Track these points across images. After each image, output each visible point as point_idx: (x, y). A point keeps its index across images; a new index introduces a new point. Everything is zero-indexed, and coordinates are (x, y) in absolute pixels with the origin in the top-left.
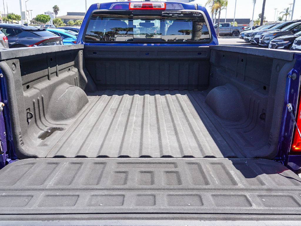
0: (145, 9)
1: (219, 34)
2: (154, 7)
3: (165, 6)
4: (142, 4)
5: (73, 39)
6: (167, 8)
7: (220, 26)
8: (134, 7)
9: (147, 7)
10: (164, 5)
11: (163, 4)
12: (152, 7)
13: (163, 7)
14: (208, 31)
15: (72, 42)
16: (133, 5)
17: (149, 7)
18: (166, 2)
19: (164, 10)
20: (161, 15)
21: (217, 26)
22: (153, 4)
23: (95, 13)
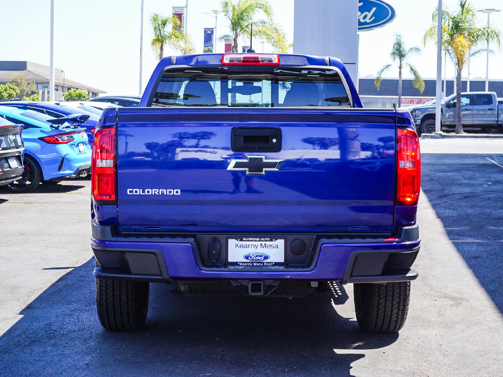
0: (247, 64)
1: (464, 126)
2: (261, 61)
3: (279, 61)
4: (242, 57)
5: (42, 131)
6: (282, 63)
7: (465, 101)
8: (230, 61)
9: (251, 61)
10: (277, 58)
11: (276, 56)
12: (259, 61)
13: (276, 61)
14: (347, 97)
15: (39, 139)
16: (228, 59)
17: (254, 61)
18: (280, 55)
19: (277, 65)
20: (272, 73)
21: (455, 101)
22: (259, 57)
23: (168, 71)
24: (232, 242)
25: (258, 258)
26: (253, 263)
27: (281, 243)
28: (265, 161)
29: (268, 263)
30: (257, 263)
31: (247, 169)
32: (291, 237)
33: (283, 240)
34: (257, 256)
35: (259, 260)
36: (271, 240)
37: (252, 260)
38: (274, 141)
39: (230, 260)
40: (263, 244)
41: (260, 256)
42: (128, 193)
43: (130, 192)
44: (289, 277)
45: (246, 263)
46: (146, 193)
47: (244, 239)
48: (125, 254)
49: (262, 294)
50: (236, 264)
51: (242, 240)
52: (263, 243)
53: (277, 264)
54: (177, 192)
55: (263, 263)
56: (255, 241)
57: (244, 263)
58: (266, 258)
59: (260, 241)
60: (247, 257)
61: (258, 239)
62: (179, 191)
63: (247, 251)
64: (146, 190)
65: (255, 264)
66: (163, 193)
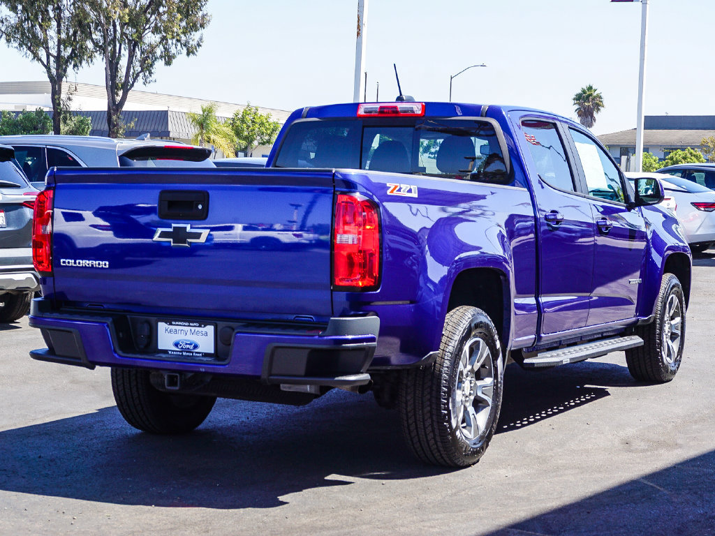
0: (386, 115)
4: (378, 107)
10: (420, 107)
13: (418, 112)
19: (420, 117)
24: (162, 326)
25: (188, 346)
26: (182, 352)
27: (210, 329)
28: (189, 230)
29: (198, 353)
30: (187, 352)
31: (172, 240)
32: (221, 324)
33: (212, 327)
34: (186, 344)
35: (188, 349)
36: (200, 326)
37: (182, 348)
38: (200, 207)
39: (160, 347)
40: (193, 331)
41: (190, 344)
42: (62, 264)
43: (64, 262)
44: (203, 370)
45: (176, 351)
46: (78, 265)
47: (173, 323)
49: (177, 388)
50: (166, 352)
51: (171, 324)
52: (193, 329)
53: (206, 355)
54: (105, 264)
55: (192, 353)
56: (184, 326)
57: (174, 351)
58: (196, 347)
59: (189, 326)
60: (176, 345)
61: (187, 324)
62: (107, 263)
63: (176, 338)
64: (77, 261)
65: (184, 354)
66: (92, 265)
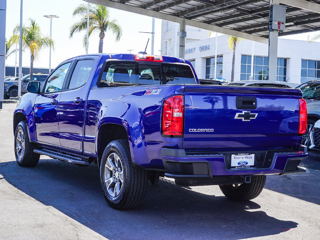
21: (29, 78)
22: (154, 57)
24: (233, 156)
25: (244, 163)
26: (241, 166)
27: (253, 155)
28: (250, 114)
29: (248, 166)
30: (243, 166)
31: (243, 118)
36: (249, 155)
38: (254, 104)
39: (232, 165)
40: (246, 157)
42: (190, 131)
44: (262, 173)
46: (198, 131)
48: (192, 164)
50: (234, 167)
51: (237, 155)
52: (246, 156)
53: (251, 166)
54: (212, 130)
55: (246, 166)
57: (238, 166)
58: (247, 163)
59: (245, 155)
60: (239, 164)
61: (244, 154)
63: (239, 161)
64: (198, 129)
65: (242, 167)
66: (206, 131)
